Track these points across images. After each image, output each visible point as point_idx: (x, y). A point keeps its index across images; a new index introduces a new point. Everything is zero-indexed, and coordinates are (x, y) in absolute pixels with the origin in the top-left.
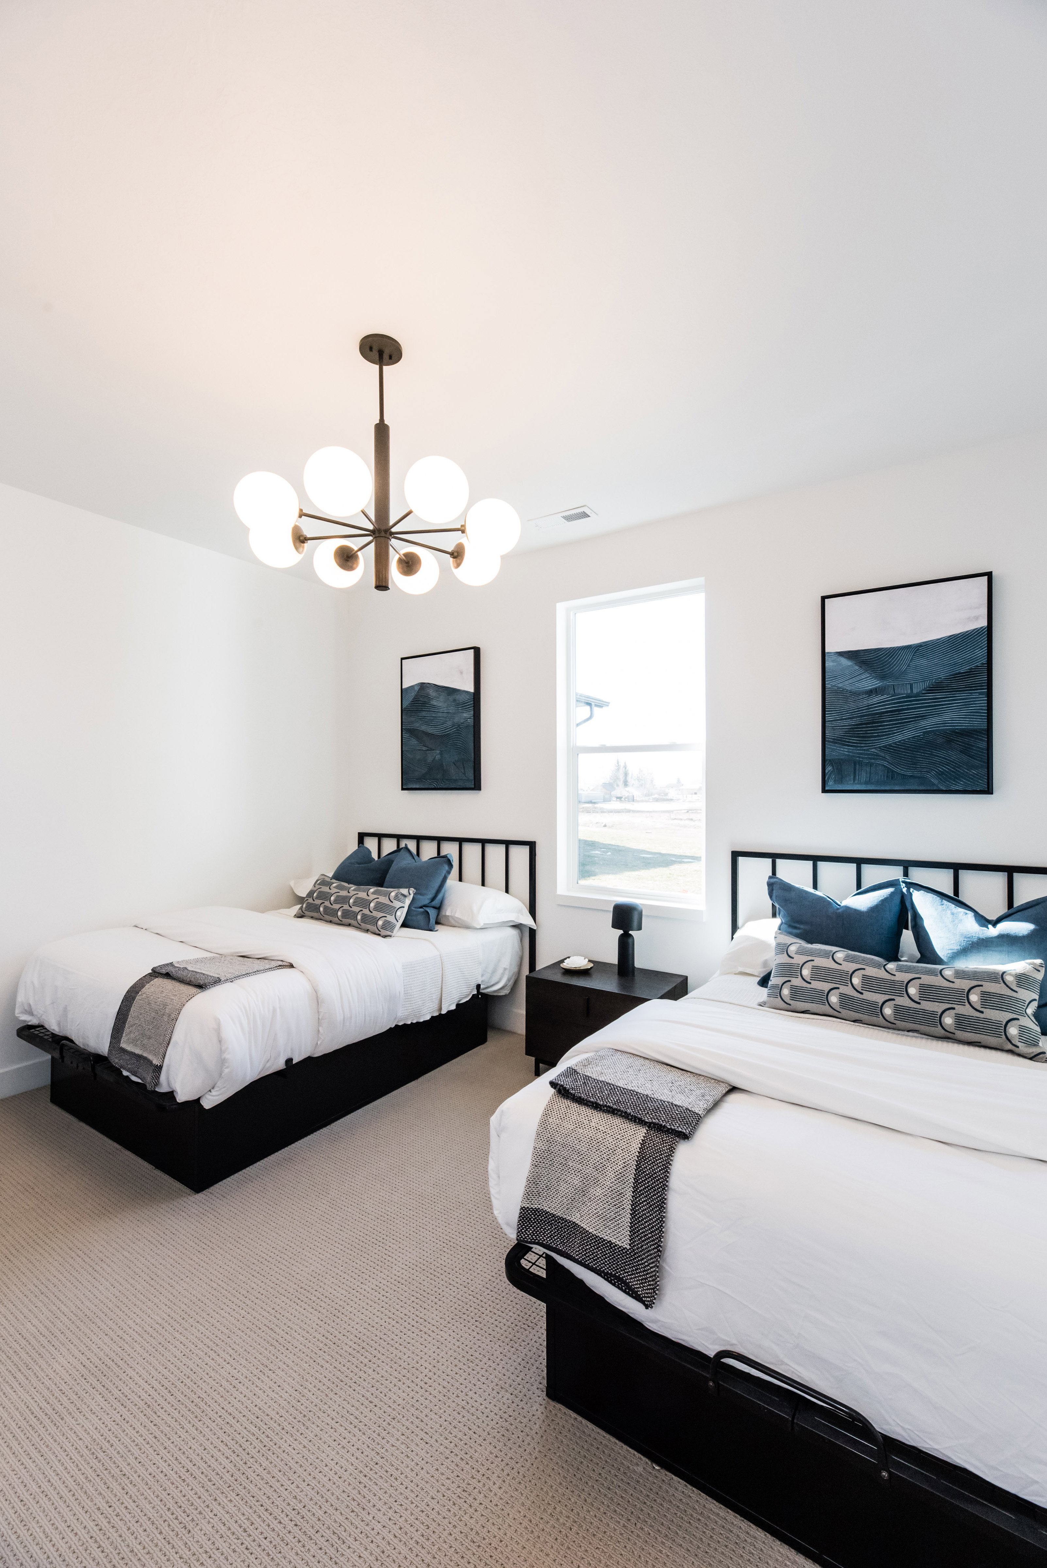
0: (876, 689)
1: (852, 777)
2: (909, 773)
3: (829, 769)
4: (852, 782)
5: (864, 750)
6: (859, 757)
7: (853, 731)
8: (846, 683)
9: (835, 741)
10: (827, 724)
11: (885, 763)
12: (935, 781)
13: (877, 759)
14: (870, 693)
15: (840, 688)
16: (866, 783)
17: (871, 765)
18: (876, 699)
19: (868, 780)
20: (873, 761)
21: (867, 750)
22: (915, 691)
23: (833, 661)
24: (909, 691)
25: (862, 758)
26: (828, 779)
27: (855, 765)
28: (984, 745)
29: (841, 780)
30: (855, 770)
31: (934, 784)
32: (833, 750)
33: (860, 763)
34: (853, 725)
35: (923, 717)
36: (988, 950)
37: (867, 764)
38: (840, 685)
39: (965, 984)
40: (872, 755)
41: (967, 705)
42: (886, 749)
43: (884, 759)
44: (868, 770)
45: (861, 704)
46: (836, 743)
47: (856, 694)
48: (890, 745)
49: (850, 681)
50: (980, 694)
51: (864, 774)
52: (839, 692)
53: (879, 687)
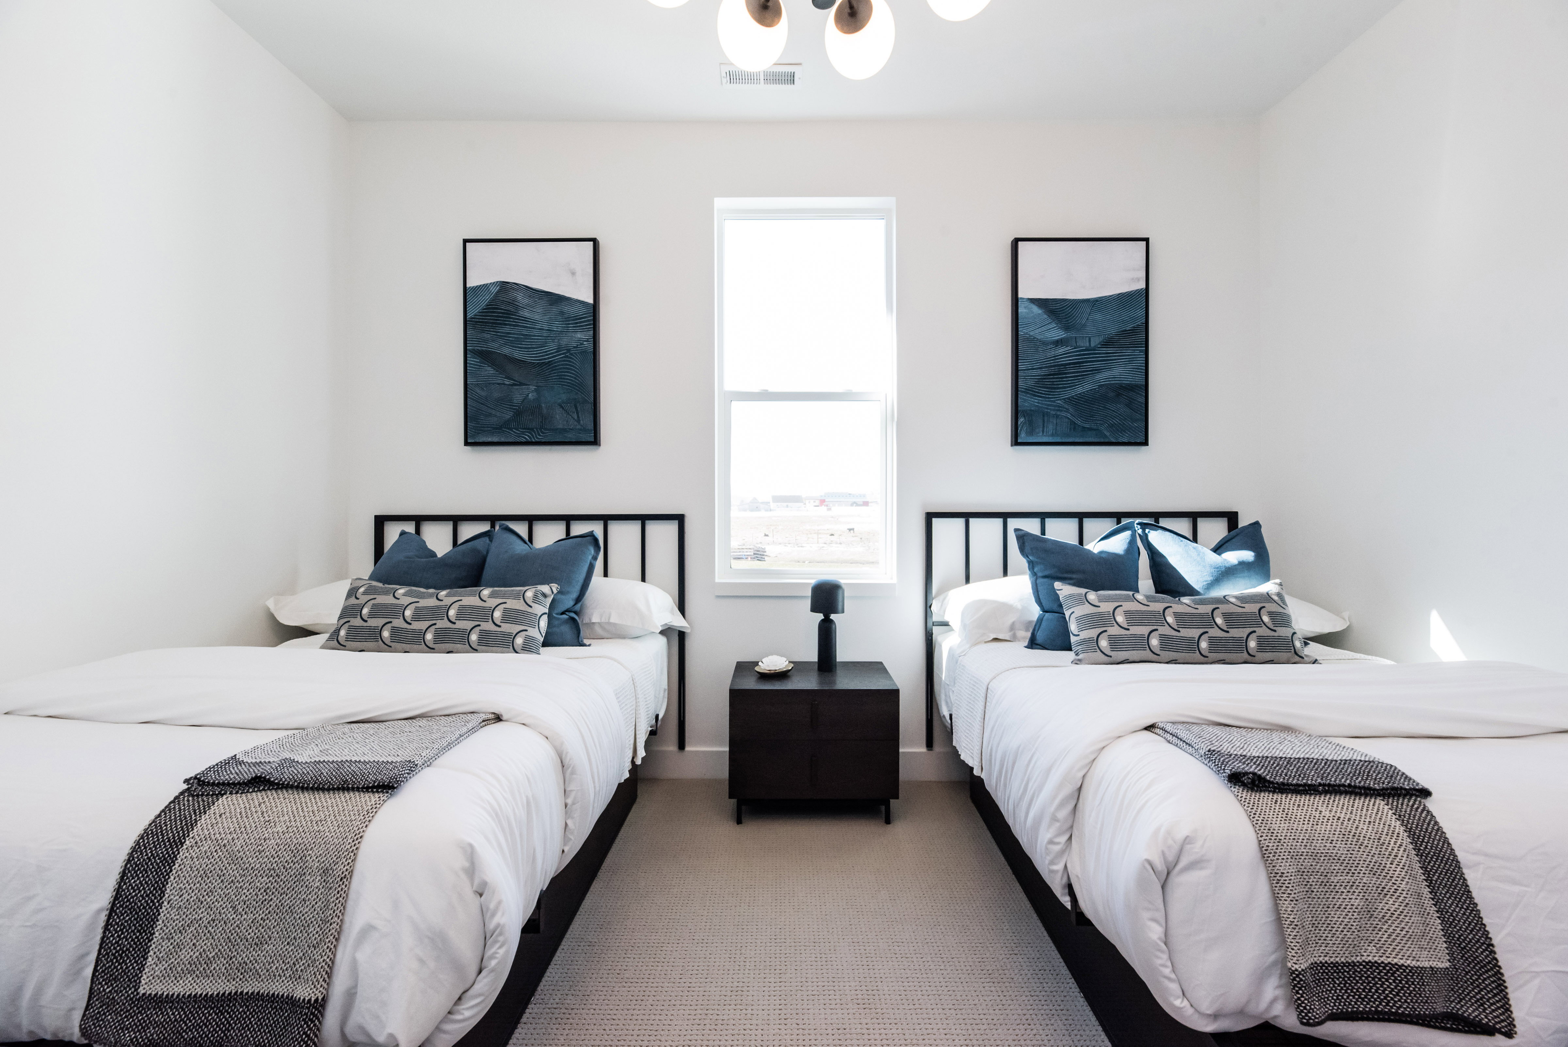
0: (1061, 340)
1: (1041, 429)
2: (1087, 426)
3: (1021, 420)
4: (1041, 434)
5: (1052, 401)
6: (1047, 409)
7: (1041, 380)
8: (1037, 331)
9: (1027, 391)
10: (1020, 373)
11: (1069, 416)
12: (1108, 434)
13: (1061, 411)
14: (1058, 343)
15: (1032, 336)
16: (1052, 435)
17: (1057, 416)
18: (1062, 350)
19: (1054, 431)
20: (1058, 413)
21: (1054, 402)
22: (1093, 345)
23: (1025, 307)
24: (1088, 344)
25: (1050, 409)
26: (1021, 430)
27: (1043, 416)
28: (1143, 400)
29: (1031, 433)
30: (1044, 421)
31: (1106, 436)
32: (1025, 400)
33: (1048, 414)
34: (1044, 375)
35: (1098, 370)
36: (1237, 577)
37: (1053, 416)
38: (1032, 333)
39: (1253, 608)
40: (1059, 407)
41: (1131, 361)
42: (1070, 400)
43: (1067, 411)
44: (1055, 422)
45: (1048, 354)
46: (1028, 393)
47: (1044, 343)
48: (1072, 397)
49: (1040, 330)
50: (1141, 351)
51: (1051, 426)
52: (1031, 340)
53: (1064, 338)
